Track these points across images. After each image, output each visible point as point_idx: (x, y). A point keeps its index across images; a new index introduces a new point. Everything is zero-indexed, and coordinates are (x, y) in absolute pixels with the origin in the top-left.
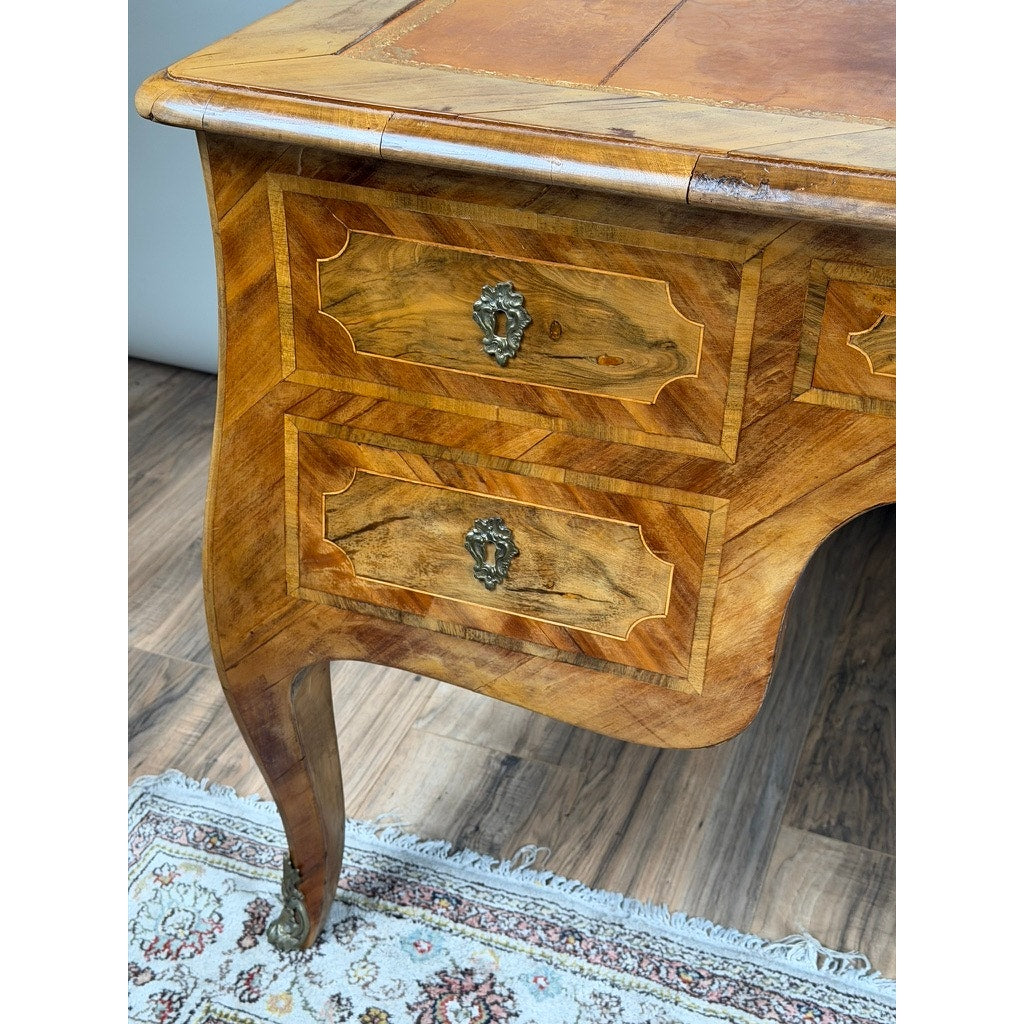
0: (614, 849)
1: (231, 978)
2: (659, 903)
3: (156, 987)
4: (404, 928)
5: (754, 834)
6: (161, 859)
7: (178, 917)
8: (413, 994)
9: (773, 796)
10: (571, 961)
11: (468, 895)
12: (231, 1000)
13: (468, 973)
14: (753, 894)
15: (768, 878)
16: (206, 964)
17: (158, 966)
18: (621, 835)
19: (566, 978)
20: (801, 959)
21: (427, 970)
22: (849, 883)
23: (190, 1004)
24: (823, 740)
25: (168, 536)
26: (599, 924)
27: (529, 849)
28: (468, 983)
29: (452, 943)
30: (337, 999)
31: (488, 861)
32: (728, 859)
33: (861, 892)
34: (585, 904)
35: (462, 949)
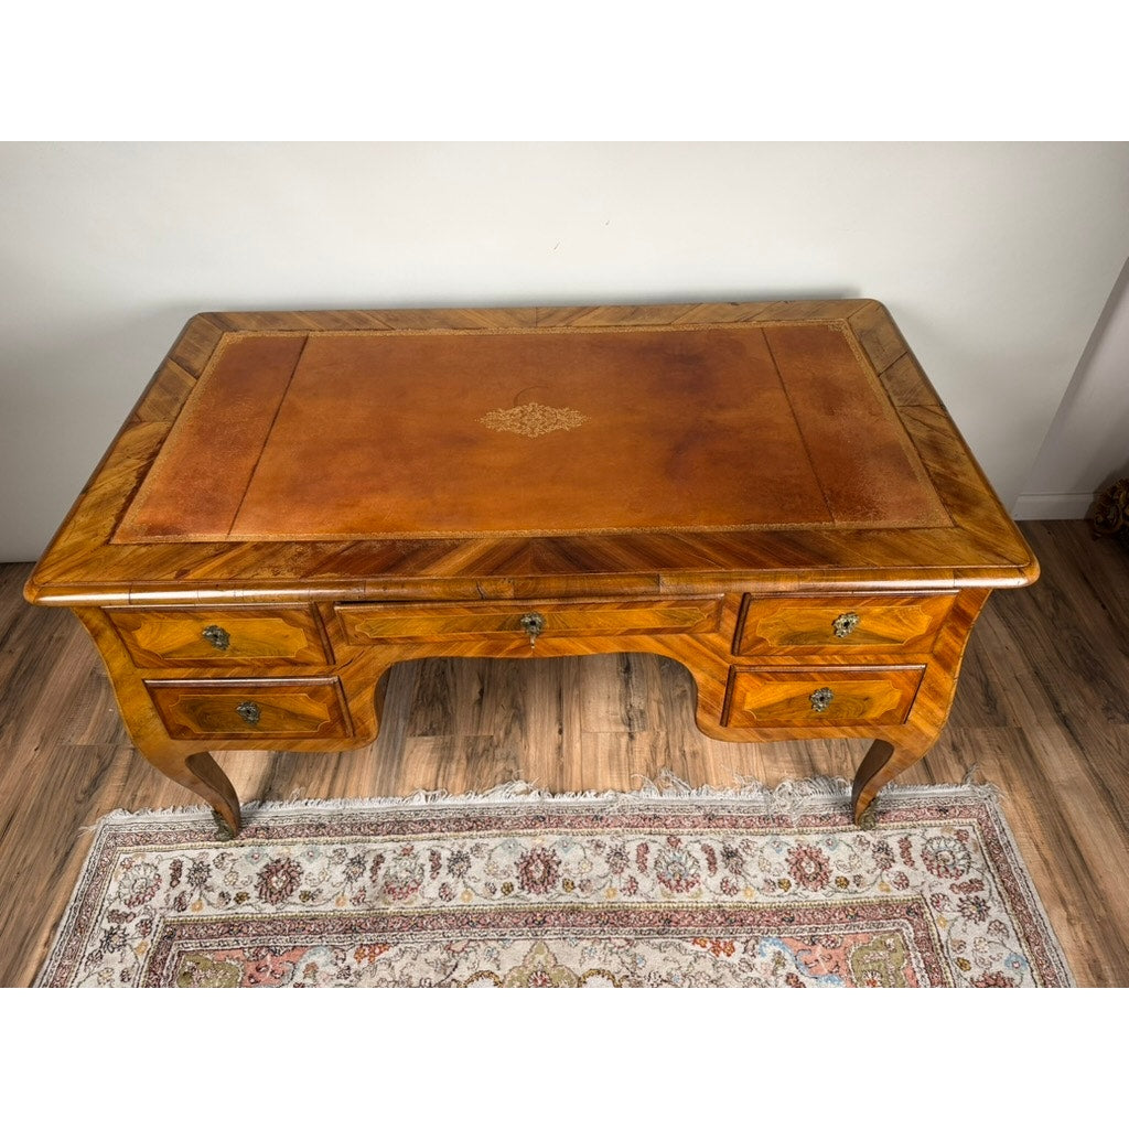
0: (334, 777)
1: (171, 902)
2: (357, 797)
3: (137, 920)
4: (247, 850)
5: (395, 748)
6: (123, 857)
7: (139, 882)
8: (256, 880)
9: (402, 723)
10: (322, 839)
11: (271, 824)
12: (173, 913)
13: (278, 861)
14: (397, 777)
15: (403, 766)
16: (158, 901)
17: (136, 910)
18: (337, 768)
19: (322, 848)
20: (419, 801)
21: (259, 867)
22: (436, 755)
23: (156, 921)
24: (421, 687)
25: (76, 672)
26: (332, 816)
27: (296, 790)
28: (279, 866)
29: (268, 850)
30: (222, 895)
31: (278, 803)
32: (385, 763)
33: (442, 758)
34: (324, 809)
35: (273, 851)
